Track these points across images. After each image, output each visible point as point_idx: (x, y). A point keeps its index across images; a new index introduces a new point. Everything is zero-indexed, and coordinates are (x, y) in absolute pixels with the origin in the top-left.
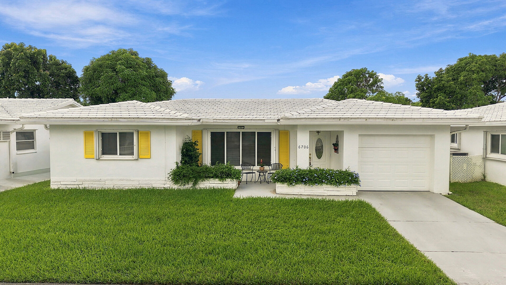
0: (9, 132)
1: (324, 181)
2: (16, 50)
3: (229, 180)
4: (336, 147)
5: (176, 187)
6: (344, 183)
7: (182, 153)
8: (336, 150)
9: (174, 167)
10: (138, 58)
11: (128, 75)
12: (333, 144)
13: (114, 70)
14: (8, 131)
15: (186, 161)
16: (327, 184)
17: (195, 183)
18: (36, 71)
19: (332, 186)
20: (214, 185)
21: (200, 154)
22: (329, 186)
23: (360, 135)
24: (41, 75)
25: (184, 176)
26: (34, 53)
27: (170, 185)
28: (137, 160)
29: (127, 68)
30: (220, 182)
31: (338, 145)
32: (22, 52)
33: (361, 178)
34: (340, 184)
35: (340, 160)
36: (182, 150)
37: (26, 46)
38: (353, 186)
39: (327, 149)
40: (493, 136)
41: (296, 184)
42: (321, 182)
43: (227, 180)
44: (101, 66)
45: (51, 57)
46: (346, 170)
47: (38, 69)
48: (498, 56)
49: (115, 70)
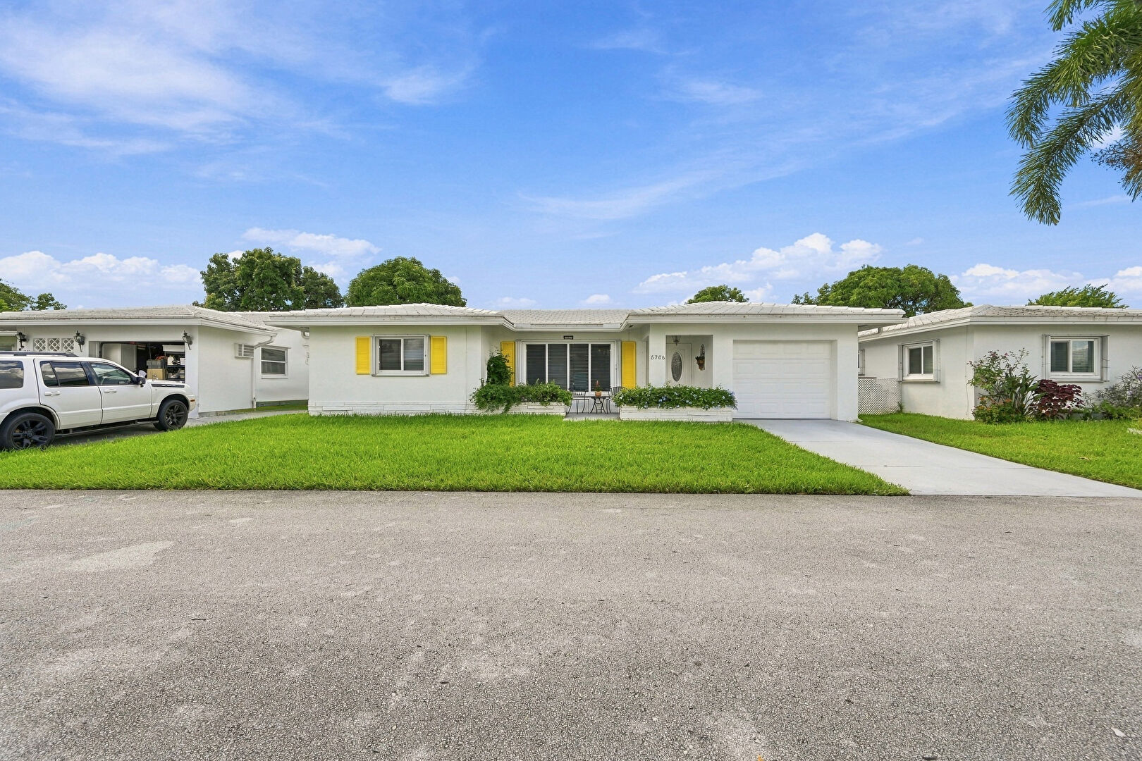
0: (253, 347)
1: (687, 401)
2: (261, 256)
3: (555, 403)
4: (701, 361)
5: (481, 412)
6: (715, 405)
7: (489, 369)
8: (701, 366)
9: (479, 386)
10: (422, 269)
11: (410, 290)
12: (697, 358)
13: (390, 283)
14: (250, 344)
15: (493, 380)
16: (690, 406)
17: (507, 409)
18: (287, 286)
19: (700, 409)
20: (533, 411)
21: (512, 373)
22: (694, 409)
23: (735, 342)
24: (293, 291)
25: (492, 399)
26: (286, 262)
27: (472, 409)
28: (427, 376)
29: (408, 280)
30: (543, 407)
31: (703, 358)
32: (269, 259)
33: (737, 397)
34: (711, 405)
35: (710, 377)
36: (489, 366)
37: (275, 252)
38: (727, 408)
39: (689, 366)
40: (911, 351)
41: (649, 406)
42: (684, 404)
43: (551, 403)
44: (373, 278)
45: (306, 271)
46: (717, 388)
47: (289, 284)
48: (902, 269)
49: (392, 284)
